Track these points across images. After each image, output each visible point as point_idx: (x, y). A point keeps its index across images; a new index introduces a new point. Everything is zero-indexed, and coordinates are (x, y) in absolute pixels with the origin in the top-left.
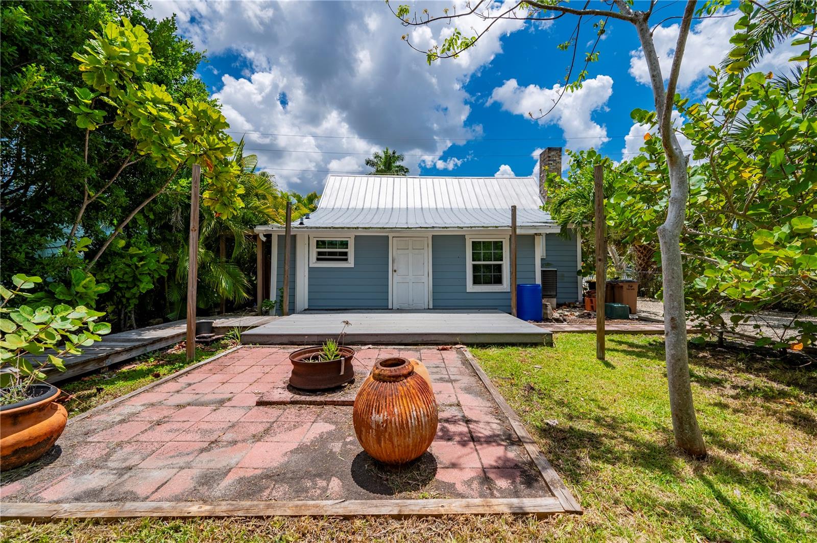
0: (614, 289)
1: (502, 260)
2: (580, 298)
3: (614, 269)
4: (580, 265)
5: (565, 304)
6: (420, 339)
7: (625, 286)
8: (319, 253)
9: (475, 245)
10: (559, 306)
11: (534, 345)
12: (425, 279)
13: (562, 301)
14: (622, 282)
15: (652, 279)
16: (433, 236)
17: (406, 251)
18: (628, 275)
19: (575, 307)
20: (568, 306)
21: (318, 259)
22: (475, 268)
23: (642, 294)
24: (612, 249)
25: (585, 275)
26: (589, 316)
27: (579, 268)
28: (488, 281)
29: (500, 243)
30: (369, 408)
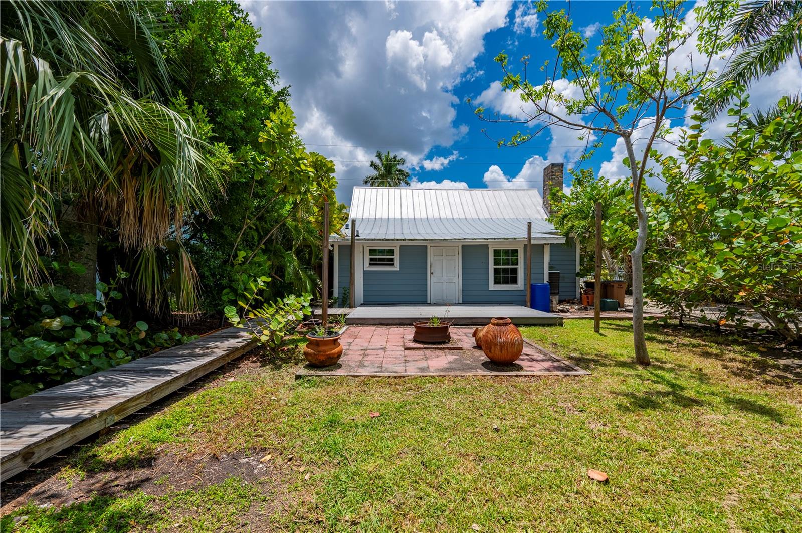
0: (607, 288)
1: (517, 264)
2: (578, 296)
3: (607, 271)
4: (578, 268)
5: (565, 301)
6: (470, 322)
7: (616, 286)
8: (371, 260)
9: (497, 253)
10: (561, 302)
11: (550, 325)
12: (456, 280)
13: (563, 298)
14: (613, 282)
16: (463, 246)
17: (441, 258)
18: (620, 276)
19: (574, 303)
20: (568, 302)
21: (371, 264)
22: (496, 271)
24: (605, 254)
25: (583, 277)
26: (586, 309)
27: (578, 270)
28: (506, 282)
29: (516, 251)
30: (495, 337)
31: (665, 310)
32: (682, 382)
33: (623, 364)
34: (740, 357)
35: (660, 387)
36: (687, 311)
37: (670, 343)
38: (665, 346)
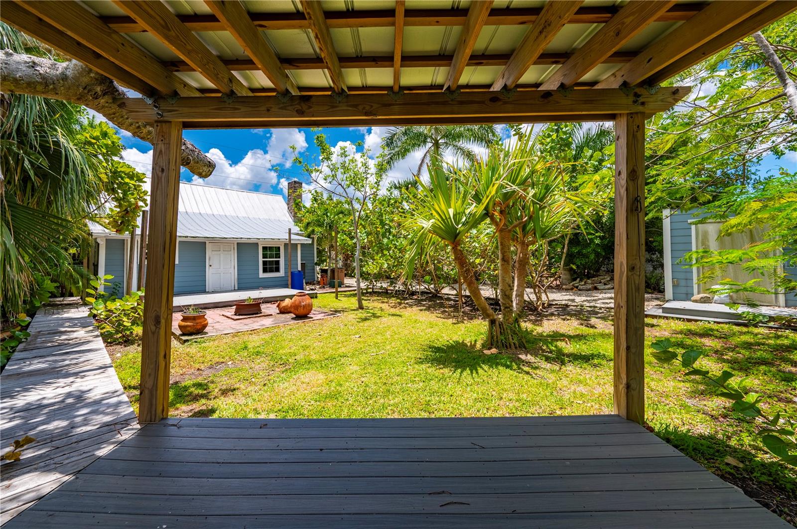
1: (279, 258)
2: (316, 279)
4: (316, 259)
5: (310, 283)
7: (339, 271)
9: (264, 248)
10: (306, 284)
12: (232, 271)
13: (307, 281)
14: (338, 268)
15: (350, 266)
16: (238, 244)
17: (219, 252)
19: (316, 284)
20: (312, 284)
22: (265, 263)
23: (346, 275)
25: (319, 265)
26: (324, 287)
27: (316, 261)
28: (271, 271)
29: (279, 248)
30: (300, 302)
31: (366, 284)
32: (376, 312)
33: (354, 310)
34: (393, 302)
35: (369, 315)
36: (375, 283)
37: (370, 300)
38: (368, 301)
